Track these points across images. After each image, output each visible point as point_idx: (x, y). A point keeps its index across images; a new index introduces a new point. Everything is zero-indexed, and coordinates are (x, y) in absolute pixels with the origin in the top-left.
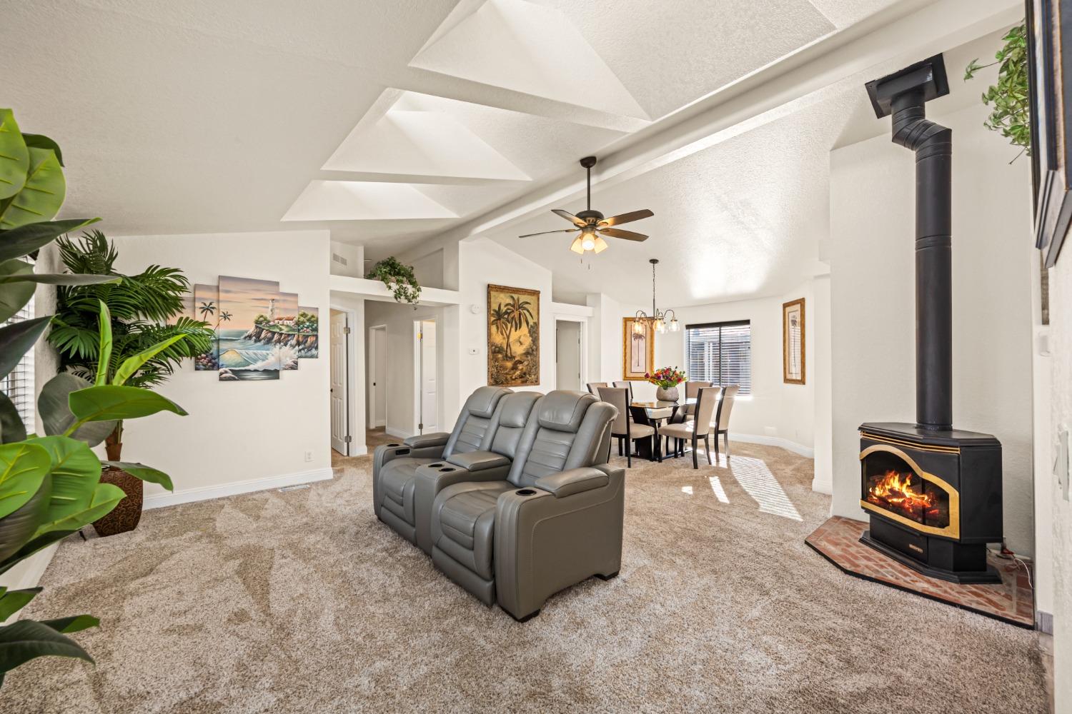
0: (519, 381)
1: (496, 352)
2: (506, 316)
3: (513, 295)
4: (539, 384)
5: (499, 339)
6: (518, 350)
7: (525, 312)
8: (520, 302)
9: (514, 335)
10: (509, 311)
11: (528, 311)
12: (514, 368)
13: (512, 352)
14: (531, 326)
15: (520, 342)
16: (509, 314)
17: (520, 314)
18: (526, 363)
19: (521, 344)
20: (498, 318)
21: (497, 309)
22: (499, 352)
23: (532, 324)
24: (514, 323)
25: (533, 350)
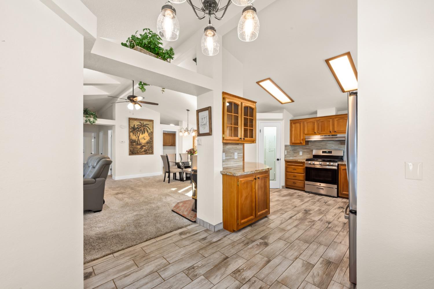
0: (144, 153)
1: (132, 142)
2: (137, 129)
3: (141, 121)
4: (153, 154)
5: (134, 137)
6: (143, 142)
7: (146, 128)
8: (144, 124)
9: (141, 136)
10: (139, 127)
11: (148, 127)
12: (142, 148)
13: (140, 143)
14: (149, 133)
15: (144, 139)
16: (139, 128)
17: (144, 129)
18: (147, 146)
19: (145, 139)
20: (133, 130)
21: (133, 127)
22: (134, 142)
23: (150, 132)
24: (141, 132)
25: (150, 142)
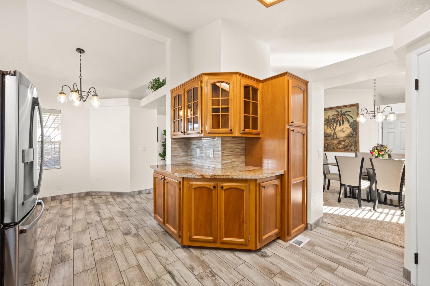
0: (343, 150)
1: (326, 137)
2: (333, 120)
3: (337, 110)
5: (329, 131)
6: (341, 135)
7: (347, 116)
8: (342, 112)
9: (338, 128)
10: (335, 118)
11: (349, 115)
12: (339, 143)
13: (337, 136)
14: (352, 123)
15: (343, 131)
17: (343, 118)
18: (348, 141)
19: (344, 132)
20: (328, 122)
21: (327, 118)
22: (328, 136)
23: (352, 121)
24: (338, 122)
25: (353, 135)
